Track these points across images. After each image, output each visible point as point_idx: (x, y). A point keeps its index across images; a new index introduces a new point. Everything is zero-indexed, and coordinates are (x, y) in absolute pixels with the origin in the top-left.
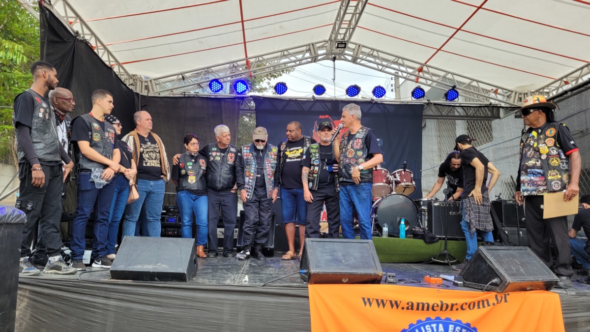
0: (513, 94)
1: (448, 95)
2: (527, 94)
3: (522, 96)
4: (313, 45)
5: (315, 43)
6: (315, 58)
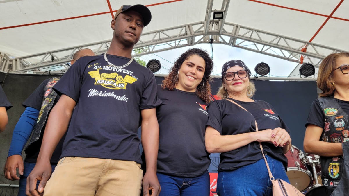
4: (189, 26)
5: (191, 24)
6: (191, 38)
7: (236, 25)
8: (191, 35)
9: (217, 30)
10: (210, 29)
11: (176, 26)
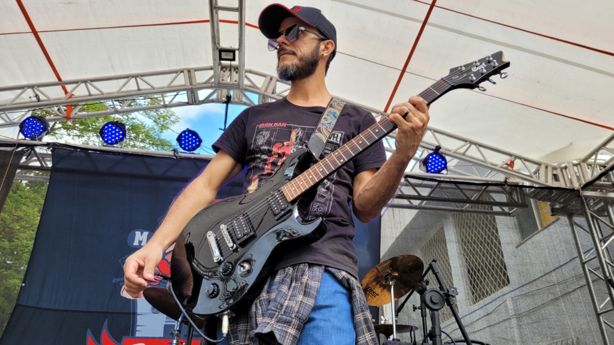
0: (543, 168)
1: (428, 163)
2: (566, 168)
3: (558, 172)
4: (189, 71)
5: (193, 69)
6: (191, 91)
7: (269, 75)
8: (190, 87)
9: (236, 81)
10: (225, 79)
11: (167, 69)
